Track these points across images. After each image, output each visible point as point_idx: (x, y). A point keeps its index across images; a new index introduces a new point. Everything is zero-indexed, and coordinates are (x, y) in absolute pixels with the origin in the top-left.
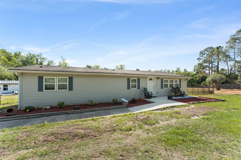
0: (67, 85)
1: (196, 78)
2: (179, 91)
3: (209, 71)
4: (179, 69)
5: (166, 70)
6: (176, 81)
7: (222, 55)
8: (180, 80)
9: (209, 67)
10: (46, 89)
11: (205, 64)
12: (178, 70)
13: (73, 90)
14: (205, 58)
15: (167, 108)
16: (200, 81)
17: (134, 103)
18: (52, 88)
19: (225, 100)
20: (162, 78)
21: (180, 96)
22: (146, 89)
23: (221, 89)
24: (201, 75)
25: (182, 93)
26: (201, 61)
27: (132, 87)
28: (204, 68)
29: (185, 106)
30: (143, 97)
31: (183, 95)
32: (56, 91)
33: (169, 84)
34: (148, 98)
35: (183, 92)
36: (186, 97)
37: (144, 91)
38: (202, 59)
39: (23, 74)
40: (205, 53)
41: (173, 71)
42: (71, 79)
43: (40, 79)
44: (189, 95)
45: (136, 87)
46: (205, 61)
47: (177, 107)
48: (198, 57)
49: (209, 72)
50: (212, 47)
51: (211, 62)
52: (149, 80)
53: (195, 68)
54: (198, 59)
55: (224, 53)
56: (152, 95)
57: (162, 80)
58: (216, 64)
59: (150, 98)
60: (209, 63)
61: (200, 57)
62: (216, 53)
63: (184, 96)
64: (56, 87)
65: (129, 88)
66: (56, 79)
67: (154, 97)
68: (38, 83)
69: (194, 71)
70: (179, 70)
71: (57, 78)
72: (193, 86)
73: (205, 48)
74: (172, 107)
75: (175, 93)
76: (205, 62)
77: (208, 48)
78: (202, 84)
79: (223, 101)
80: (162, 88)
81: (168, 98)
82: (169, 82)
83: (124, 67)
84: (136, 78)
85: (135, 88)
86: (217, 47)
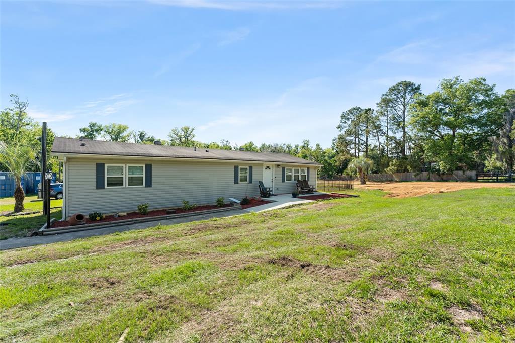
0: (143, 177)
1: (336, 161)
2: (307, 186)
3: (355, 150)
4: (307, 143)
5: (284, 145)
6: (303, 170)
7: (372, 124)
8: (308, 169)
9: (355, 144)
10: (109, 185)
11: (349, 138)
12: (306, 146)
13: (152, 186)
14: (349, 126)
15: (293, 206)
16: (341, 168)
17: (247, 204)
18: (118, 182)
19: (359, 196)
20: (284, 166)
21: (308, 193)
22: (262, 183)
23: (367, 183)
24: (342, 158)
25: (311, 189)
26: (343, 132)
27: (241, 180)
28: (347, 144)
29: (313, 203)
30: (257, 196)
31: (311, 191)
32: (126, 188)
33: (292, 174)
34: (265, 197)
35: (311, 187)
36: (315, 194)
37: (259, 186)
38: (345, 127)
39: (70, 160)
40: (349, 117)
41: (297, 147)
42: (149, 168)
43: (100, 167)
44: (320, 192)
45: (246, 180)
46: (349, 133)
47: (304, 204)
48: (339, 123)
49: (355, 153)
50: (359, 108)
51: (357, 135)
52: (266, 169)
53: (334, 143)
54: (339, 127)
55: (373, 123)
56: (271, 193)
57: (284, 168)
58: (365, 140)
59: (268, 197)
60: (356, 136)
61: (341, 124)
62: (364, 120)
63: (313, 193)
64: (126, 182)
65: (236, 182)
66: (126, 168)
67: (273, 195)
68: (95, 174)
69: (333, 149)
70: (308, 145)
71: (128, 165)
72: (330, 177)
73: (349, 109)
74: (298, 204)
75: (302, 189)
76: (348, 135)
77: (354, 109)
78: (344, 174)
79: (356, 196)
80: (283, 181)
81: (292, 196)
82: (293, 171)
83: (191, 132)
84: (247, 166)
85: (246, 182)
86: (365, 109)
